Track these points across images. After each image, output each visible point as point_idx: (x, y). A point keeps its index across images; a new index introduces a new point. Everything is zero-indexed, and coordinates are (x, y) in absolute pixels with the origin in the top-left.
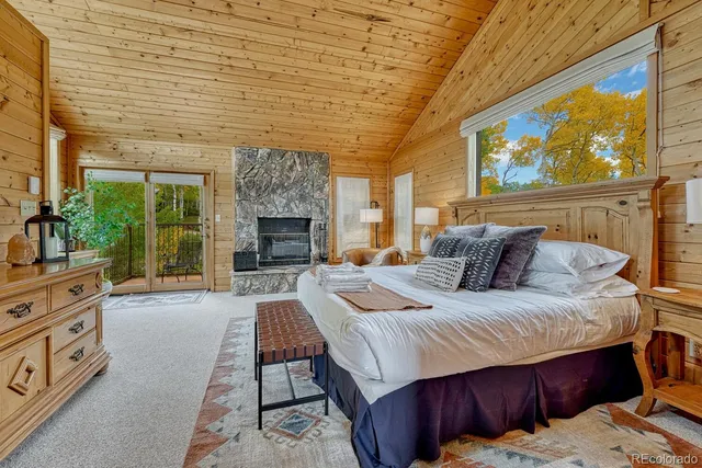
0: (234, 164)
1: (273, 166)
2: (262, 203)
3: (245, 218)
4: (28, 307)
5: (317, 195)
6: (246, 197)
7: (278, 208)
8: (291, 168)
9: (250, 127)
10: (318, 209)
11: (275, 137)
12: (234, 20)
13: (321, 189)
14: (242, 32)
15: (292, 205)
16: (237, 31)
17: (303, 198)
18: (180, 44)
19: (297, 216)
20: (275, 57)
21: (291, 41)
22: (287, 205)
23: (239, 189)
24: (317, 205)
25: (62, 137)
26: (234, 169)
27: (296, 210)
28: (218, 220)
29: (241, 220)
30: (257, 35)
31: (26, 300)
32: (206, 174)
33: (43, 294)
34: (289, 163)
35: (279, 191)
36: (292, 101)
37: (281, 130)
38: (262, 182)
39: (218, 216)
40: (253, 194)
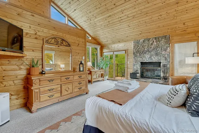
0: (133, 46)
1: (145, 45)
2: (141, 58)
3: (136, 62)
4: (69, 78)
5: (163, 53)
6: (136, 56)
7: (147, 58)
8: (152, 44)
9: (135, 34)
10: (164, 58)
11: (144, 35)
12: (117, 7)
13: (165, 50)
14: (121, 9)
15: (152, 57)
16: (119, 10)
17: (157, 54)
18: (110, 20)
19: (154, 61)
20: (132, 11)
21: (135, 3)
22: (150, 57)
23: (134, 53)
24: (163, 57)
25: (100, 47)
26: (133, 47)
27: (154, 59)
28: (128, 63)
29: (134, 63)
30: (124, 8)
31: (69, 77)
32: (125, 51)
33: (72, 76)
34: (151, 43)
35: (147, 53)
36: (144, 21)
37: (145, 32)
38: (141, 50)
39: (128, 62)
40: (138, 55)
